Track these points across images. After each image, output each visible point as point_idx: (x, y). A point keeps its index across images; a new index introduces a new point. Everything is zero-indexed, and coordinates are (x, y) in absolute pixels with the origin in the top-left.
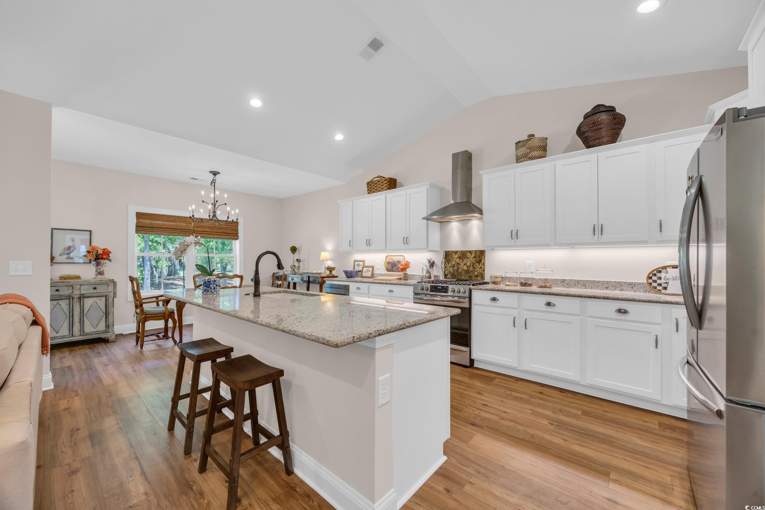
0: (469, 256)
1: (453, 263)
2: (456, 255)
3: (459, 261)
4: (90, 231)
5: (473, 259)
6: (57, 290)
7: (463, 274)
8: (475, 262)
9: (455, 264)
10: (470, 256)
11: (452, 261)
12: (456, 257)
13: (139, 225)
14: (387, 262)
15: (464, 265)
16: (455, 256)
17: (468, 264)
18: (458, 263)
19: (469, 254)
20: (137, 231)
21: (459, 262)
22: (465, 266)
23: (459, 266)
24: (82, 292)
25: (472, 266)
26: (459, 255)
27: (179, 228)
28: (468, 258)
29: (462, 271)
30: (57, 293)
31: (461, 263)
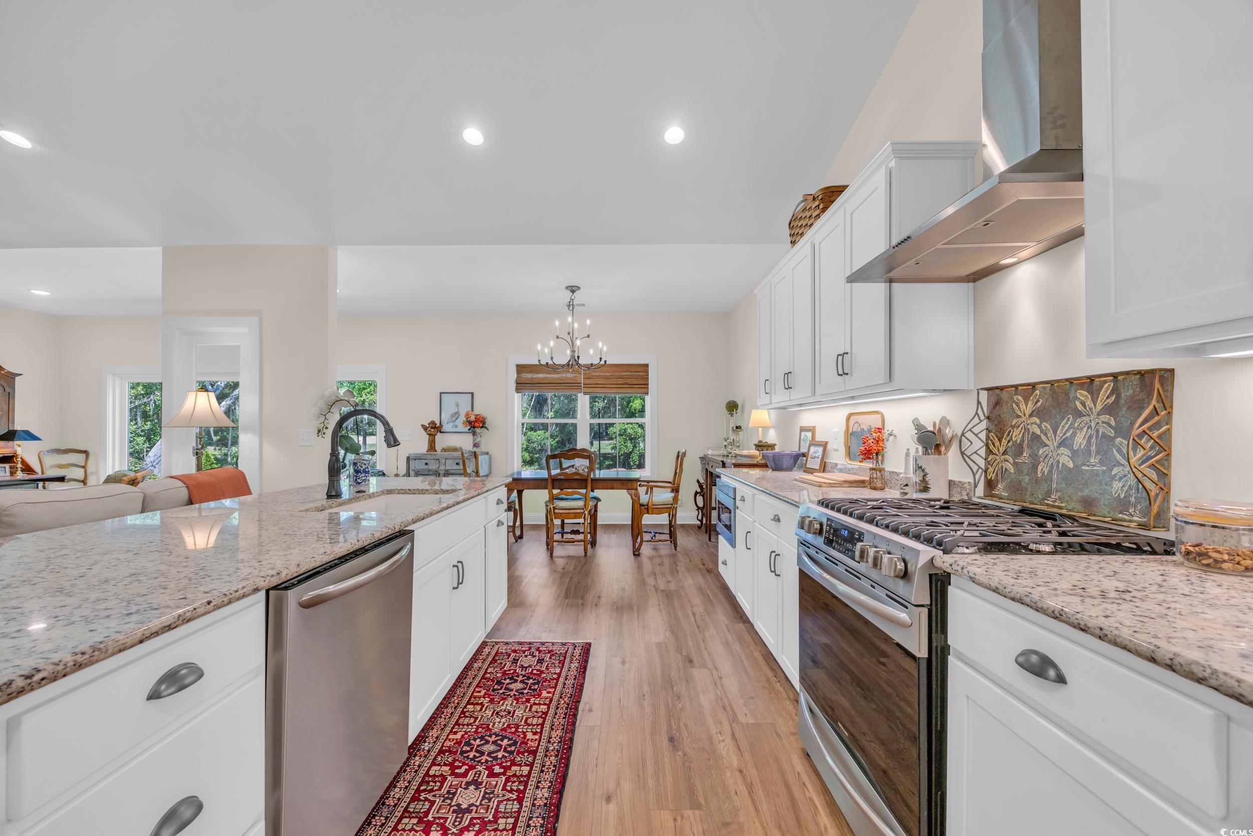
0: (1083, 404)
1: (1017, 436)
2: (1026, 406)
3: (1040, 426)
4: (472, 394)
5: (1105, 418)
6: (426, 464)
7: (1054, 486)
8: (1112, 433)
9: (1022, 441)
10: (1089, 403)
11: (1013, 427)
12: (1028, 412)
13: (519, 382)
14: (850, 431)
15: (1059, 446)
16: (1023, 406)
17: (1080, 440)
18: (1036, 438)
19: (1082, 394)
20: (518, 390)
21: (1038, 432)
22: (1062, 450)
23: (1038, 449)
24: (448, 468)
25: (1098, 452)
26: (1038, 401)
27: (564, 382)
28: (1079, 414)
29: (1050, 472)
30: (427, 467)
31: (1046, 435)
